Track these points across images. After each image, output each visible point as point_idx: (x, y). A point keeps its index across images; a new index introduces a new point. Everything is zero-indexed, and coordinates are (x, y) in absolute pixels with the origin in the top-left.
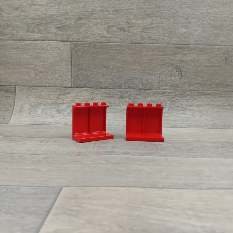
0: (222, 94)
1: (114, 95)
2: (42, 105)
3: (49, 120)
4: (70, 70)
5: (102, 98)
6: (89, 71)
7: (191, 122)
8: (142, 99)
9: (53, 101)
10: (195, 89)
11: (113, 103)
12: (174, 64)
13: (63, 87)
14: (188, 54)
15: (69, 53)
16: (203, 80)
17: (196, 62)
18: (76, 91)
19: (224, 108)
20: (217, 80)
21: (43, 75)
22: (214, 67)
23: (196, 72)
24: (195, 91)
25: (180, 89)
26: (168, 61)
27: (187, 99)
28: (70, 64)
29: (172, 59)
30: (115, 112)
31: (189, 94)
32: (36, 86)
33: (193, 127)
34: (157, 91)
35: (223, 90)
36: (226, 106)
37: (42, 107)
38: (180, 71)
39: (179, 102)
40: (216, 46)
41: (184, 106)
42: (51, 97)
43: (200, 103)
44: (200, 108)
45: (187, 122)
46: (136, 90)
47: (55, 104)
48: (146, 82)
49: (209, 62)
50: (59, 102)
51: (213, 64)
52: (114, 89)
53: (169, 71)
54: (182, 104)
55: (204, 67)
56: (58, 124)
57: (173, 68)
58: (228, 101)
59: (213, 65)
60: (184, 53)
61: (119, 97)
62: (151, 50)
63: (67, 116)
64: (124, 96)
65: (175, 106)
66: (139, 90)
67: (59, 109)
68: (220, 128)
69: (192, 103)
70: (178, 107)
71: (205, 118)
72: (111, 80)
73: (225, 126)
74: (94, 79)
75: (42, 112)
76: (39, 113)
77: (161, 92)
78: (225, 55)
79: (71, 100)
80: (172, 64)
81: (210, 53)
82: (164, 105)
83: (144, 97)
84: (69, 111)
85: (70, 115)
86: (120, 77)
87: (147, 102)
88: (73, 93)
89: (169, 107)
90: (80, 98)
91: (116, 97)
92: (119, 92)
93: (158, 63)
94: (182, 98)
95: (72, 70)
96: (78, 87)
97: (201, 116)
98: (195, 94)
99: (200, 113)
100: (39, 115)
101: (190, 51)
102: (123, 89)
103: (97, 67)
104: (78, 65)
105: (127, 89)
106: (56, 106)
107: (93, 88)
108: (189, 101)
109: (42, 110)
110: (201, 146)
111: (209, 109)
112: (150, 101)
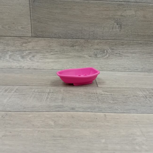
0: (151, 44)
1: (66, 44)
2: (9, 52)
3: (15, 64)
4: (30, 23)
5: (57, 46)
6: (45, 23)
7: (126, 66)
8: (89, 48)
9: (18, 48)
10: (131, 39)
11: (66, 51)
12: (115, 18)
13: (25, 37)
14: (127, 10)
15: (28, 8)
17: (134, 17)
18: (36, 40)
20: (149, 32)
21: (9, 27)
22: (147, 21)
23: (133, 26)
24: (131, 41)
25: (119, 39)
26: (111, 16)
27: (124, 48)
28: (29, 17)
29: (114, 14)
30: (68, 58)
31: (126, 43)
32: (3, 36)
33: (127, 70)
34: (101, 41)
37: (10, 53)
38: (120, 24)
39: (118, 50)
40: (151, 4)
41: (121, 53)
42: (16, 45)
43: (134, 51)
44: (134, 55)
45: (123, 67)
46: (84, 40)
47: (19, 51)
48: (92, 33)
49: (143, 17)
50: (23, 49)
51: (147, 19)
52: (66, 39)
53: (111, 24)
54: (119, 52)
55: (139, 21)
56: (23, 68)
57: (115, 22)
59: (147, 20)
60: (124, 9)
61: (70, 45)
62: (97, 6)
63: (30, 61)
64: (75, 45)
65: (114, 53)
66: (87, 40)
67: (24, 55)
68: (148, 71)
69: (127, 50)
70: (117, 53)
72: (64, 31)
73: (151, 69)
74: (50, 30)
75: (10, 58)
76: (8, 58)
77: (104, 42)
79: (32, 47)
80: (114, 19)
81: (146, 10)
82: (106, 52)
83: (90, 45)
84: (31, 57)
85: (32, 60)
86: (71, 28)
87: (92, 50)
88: (34, 41)
89: (110, 54)
90: (39, 46)
91: (68, 45)
92: (70, 41)
93: (102, 18)
94: (121, 47)
95: (32, 23)
96: (37, 37)
97: (134, 61)
98: (130, 43)
99: (133, 59)
100: (7, 60)
101: (129, 7)
102: (74, 39)
103: (52, 20)
104: (36, 19)
105: (77, 39)
106: (20, 52)
107: (50, 38)
108: (126, 49)
109: (10, 56)
110: (133, 96)
111: (141, 55)
112: (95, 49)
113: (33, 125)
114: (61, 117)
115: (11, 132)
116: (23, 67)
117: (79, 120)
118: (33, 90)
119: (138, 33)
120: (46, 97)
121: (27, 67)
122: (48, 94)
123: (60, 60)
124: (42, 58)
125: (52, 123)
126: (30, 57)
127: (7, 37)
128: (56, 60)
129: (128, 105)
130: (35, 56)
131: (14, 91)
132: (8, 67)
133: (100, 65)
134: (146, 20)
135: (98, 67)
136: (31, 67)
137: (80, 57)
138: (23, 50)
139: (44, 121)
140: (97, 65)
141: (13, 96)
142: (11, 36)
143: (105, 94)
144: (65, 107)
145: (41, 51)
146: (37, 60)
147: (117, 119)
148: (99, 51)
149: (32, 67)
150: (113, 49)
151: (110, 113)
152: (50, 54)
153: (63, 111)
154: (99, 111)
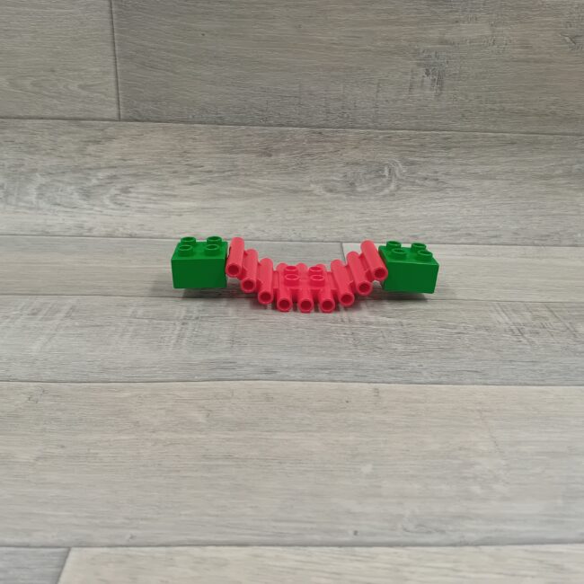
0: (551, 143)
1: (245, 145)
2: (37, 174)
3: (59, 220)
4: (113, 70)
5: (209, 153)
6: (168, 71)
7: (458, 224)
8: (326, 158)
9: (68, 162)
10: (477, 126)
13: (94, 120)
15: (105, 13)
16: (500, 102)
17: (486, 47)
18: (134, 132)
19: (553, 181)
20: (541, 101)
21: (34, 84)
22: (536, 61)
23: (484, 78)
24: (477, 134)
25: (434, 126)
26: (404, 43)
28: (109, 49)
30: (249, 196)
31: (459, 142)
32: (15, 118)
33: (463, 240)
34: (369, 133)
35: (555, 131)
36: (559, 176)
37: (40, 180)
38: (437, 72)
42: (62, 149)
43: (488, 168)
44: (487, 183)
45: (449, 226)
46: (309, 129)
47: (74, 172)
48: (338, 105)
49: (522, 47)
50: (86, 163)
51: (535, 54)
52: (243, 127)
53: (406, 73)
55: (506, 61)
56: (88, 234)
57: (419, 65)
58: (564, 162)
59: (535, 57)
61: (259, 149)
62: (353, 7)
63: (112, 206)
64: (275, 147)
65: (416, 178)
66: (318, 130)
67: (90, 185)
68: (536, 242)
69: (464, 167)
70: (426, 179)
71: (498, 212)
72: (235, 99)
73: (548, 236)
74: (184, 95)
75: (41, 196)
76: (33, 198)
77: (381, 137)
78: (571, 26)
79: (119, 157)
80: (416, 53)
81: (529, 21)
82: (386, 173)
83: (331, 149)
84: (118, 192)
85: (120, 204)
86: (262, 88)
87: (339, 165)
88: (125, 136)
89: (402, 180)
90: (147, 151)
91: (248, 149)
92: (258, 134)
93: (373, 48)
94: (440, 155)
95: (118, 68)
96: (139, 119)
97: (488, 207)
98: (475, 141)
99: (484, 198)
100: (32, 203)
101: (471, 11)
102: (270, 125)
103: (190, 59)
104: (134, 53)
105: (282, 125)
106: (77, 175)
107: (182, 122)
108: (459, 161)
109: (39, 188)
110: (476, 329)
111: (512, 184)
112: (347, 163)
113: (137, 424)
114: (229, 398)
115: (63, 447)
116: (90, 230)
117: (288, 406)
118: (130, 311)
119: (503, 104)
120: (176, 332)
121: (103, 229)
122: (183, 324)
123: (222, 203)
124: (155, 195)
125: (200, 417)
126: (113, 191)
127: (29, 122)
128: (207, 205)
129: (458, 358)
130: (130, 190)
131: (62, 315)
132: (35, 231)
133: (367, 221)
134: (530, 56)
135: (359, 229)
136: (117, 230)
137: (295, 192)
138: (88, 166)
139: (172, 411)
140: (357, 222)
141: (61, 332)
142: (42, 118)
143: (378, 324)
144: (241, 367)
145: (153, 169)
146: (139, 205)
148: (361, 170)
149: (121, 229)
150: (413, 163)
151: (393, 385)
152: (187, 181)
153: (236, 377)
154: (356, 378)
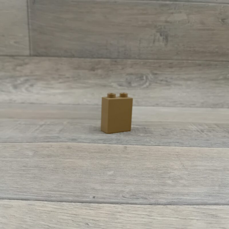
5: (68, 70)
8: (118, 72)
11: (82, 77)
12: (157, 26)
14: (175, 14)
18: (36, 61)
19: (218, 82)
26: (150, 23)
27: (173, 72)
29: (155, 20)
30: (85, 88)
31: (176, 65)
33: (178, 106)
34: (137, 61)
35: (218, 60)
36: (221, 79)
38: (165, 35)
39: (164, 75)
40: (210, 4)
41: (169, 81)
43: (189, 76)
46: (111, 60)
49: (201, 24)
51: (207, 27)
54: (166, 78)
57: (157, 32)
58: (223, 73)
60: (170, 12)
63: (26, 92)
64: (96, 67)
65: (157, 80)
66: (115, 60)
67: (17, 83)
68: (212, 107)
69: (179, 76)
70: (162, 81)
77: (142, 63)
78: (221, 15)
83: (121, 68)
85: (29, 91)
87: (124, 75)
88: (33, 63)
89: (151, 81)
91: (85, 68)
92: (89, 62)
93: (137, 25)
94: (168, 70)
99: (188, 89)
106: (12, 80)
108: (176, 73)
110: (180, 130)
111: (200, 83)
112: (128, 74)
119: (194, 48)
126: (27, 86)
137: (105, 86)
138: (17, 76)
147: (145, 151)
148: (134, 77)
151: (134, 146)
152: (58, 82)
154: (117, 143)
